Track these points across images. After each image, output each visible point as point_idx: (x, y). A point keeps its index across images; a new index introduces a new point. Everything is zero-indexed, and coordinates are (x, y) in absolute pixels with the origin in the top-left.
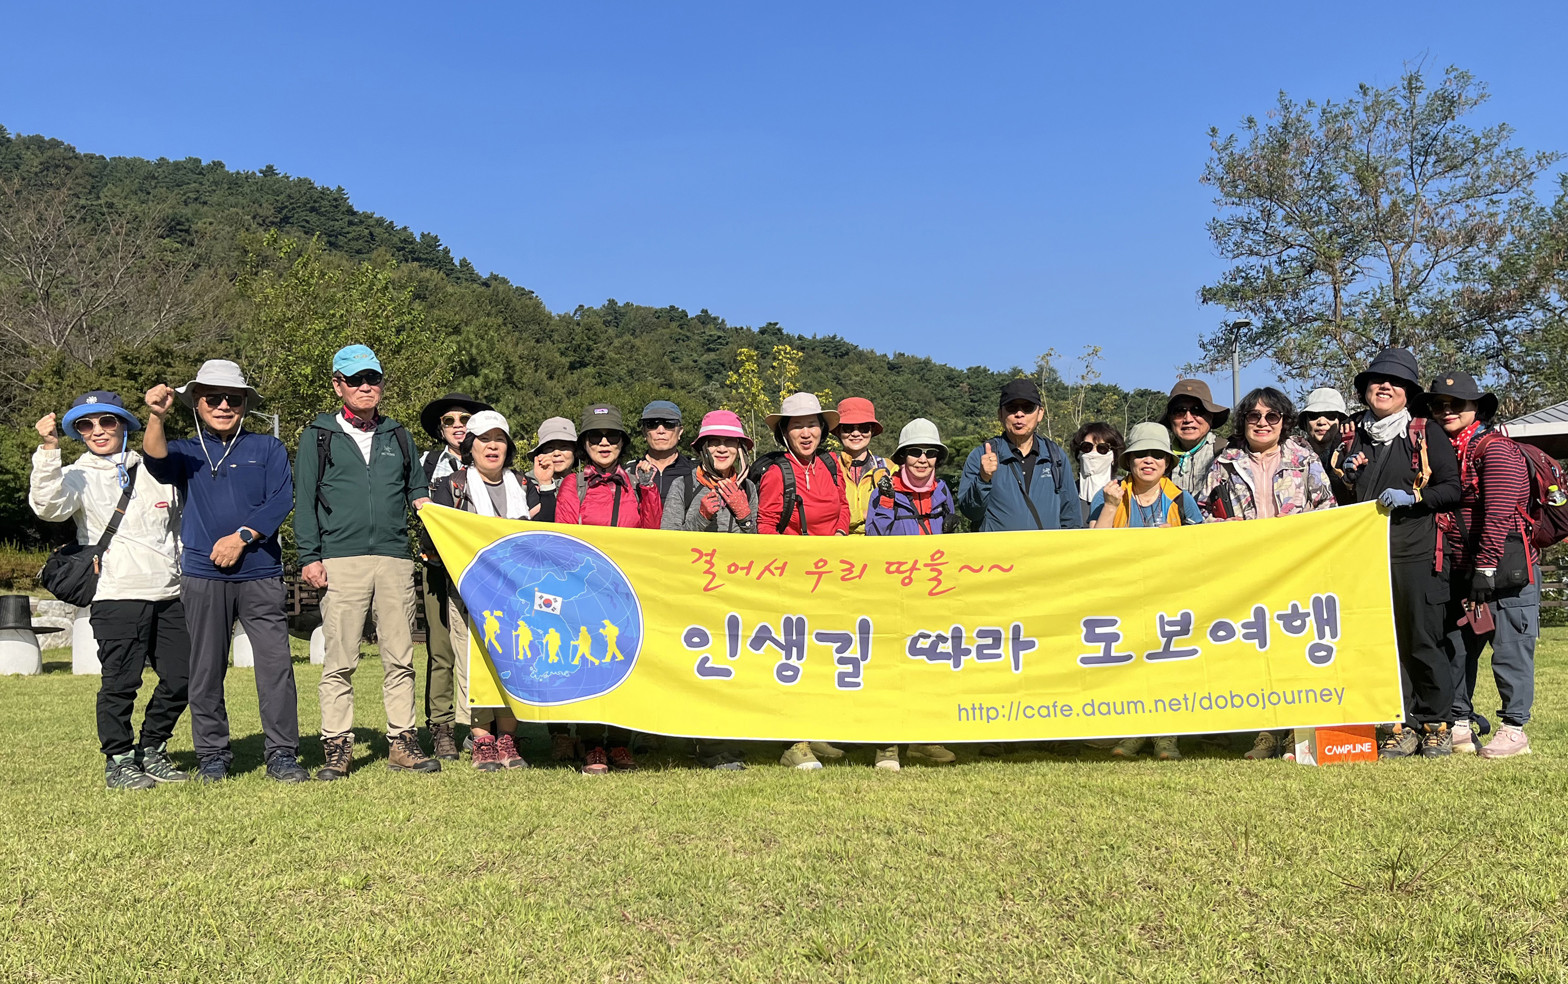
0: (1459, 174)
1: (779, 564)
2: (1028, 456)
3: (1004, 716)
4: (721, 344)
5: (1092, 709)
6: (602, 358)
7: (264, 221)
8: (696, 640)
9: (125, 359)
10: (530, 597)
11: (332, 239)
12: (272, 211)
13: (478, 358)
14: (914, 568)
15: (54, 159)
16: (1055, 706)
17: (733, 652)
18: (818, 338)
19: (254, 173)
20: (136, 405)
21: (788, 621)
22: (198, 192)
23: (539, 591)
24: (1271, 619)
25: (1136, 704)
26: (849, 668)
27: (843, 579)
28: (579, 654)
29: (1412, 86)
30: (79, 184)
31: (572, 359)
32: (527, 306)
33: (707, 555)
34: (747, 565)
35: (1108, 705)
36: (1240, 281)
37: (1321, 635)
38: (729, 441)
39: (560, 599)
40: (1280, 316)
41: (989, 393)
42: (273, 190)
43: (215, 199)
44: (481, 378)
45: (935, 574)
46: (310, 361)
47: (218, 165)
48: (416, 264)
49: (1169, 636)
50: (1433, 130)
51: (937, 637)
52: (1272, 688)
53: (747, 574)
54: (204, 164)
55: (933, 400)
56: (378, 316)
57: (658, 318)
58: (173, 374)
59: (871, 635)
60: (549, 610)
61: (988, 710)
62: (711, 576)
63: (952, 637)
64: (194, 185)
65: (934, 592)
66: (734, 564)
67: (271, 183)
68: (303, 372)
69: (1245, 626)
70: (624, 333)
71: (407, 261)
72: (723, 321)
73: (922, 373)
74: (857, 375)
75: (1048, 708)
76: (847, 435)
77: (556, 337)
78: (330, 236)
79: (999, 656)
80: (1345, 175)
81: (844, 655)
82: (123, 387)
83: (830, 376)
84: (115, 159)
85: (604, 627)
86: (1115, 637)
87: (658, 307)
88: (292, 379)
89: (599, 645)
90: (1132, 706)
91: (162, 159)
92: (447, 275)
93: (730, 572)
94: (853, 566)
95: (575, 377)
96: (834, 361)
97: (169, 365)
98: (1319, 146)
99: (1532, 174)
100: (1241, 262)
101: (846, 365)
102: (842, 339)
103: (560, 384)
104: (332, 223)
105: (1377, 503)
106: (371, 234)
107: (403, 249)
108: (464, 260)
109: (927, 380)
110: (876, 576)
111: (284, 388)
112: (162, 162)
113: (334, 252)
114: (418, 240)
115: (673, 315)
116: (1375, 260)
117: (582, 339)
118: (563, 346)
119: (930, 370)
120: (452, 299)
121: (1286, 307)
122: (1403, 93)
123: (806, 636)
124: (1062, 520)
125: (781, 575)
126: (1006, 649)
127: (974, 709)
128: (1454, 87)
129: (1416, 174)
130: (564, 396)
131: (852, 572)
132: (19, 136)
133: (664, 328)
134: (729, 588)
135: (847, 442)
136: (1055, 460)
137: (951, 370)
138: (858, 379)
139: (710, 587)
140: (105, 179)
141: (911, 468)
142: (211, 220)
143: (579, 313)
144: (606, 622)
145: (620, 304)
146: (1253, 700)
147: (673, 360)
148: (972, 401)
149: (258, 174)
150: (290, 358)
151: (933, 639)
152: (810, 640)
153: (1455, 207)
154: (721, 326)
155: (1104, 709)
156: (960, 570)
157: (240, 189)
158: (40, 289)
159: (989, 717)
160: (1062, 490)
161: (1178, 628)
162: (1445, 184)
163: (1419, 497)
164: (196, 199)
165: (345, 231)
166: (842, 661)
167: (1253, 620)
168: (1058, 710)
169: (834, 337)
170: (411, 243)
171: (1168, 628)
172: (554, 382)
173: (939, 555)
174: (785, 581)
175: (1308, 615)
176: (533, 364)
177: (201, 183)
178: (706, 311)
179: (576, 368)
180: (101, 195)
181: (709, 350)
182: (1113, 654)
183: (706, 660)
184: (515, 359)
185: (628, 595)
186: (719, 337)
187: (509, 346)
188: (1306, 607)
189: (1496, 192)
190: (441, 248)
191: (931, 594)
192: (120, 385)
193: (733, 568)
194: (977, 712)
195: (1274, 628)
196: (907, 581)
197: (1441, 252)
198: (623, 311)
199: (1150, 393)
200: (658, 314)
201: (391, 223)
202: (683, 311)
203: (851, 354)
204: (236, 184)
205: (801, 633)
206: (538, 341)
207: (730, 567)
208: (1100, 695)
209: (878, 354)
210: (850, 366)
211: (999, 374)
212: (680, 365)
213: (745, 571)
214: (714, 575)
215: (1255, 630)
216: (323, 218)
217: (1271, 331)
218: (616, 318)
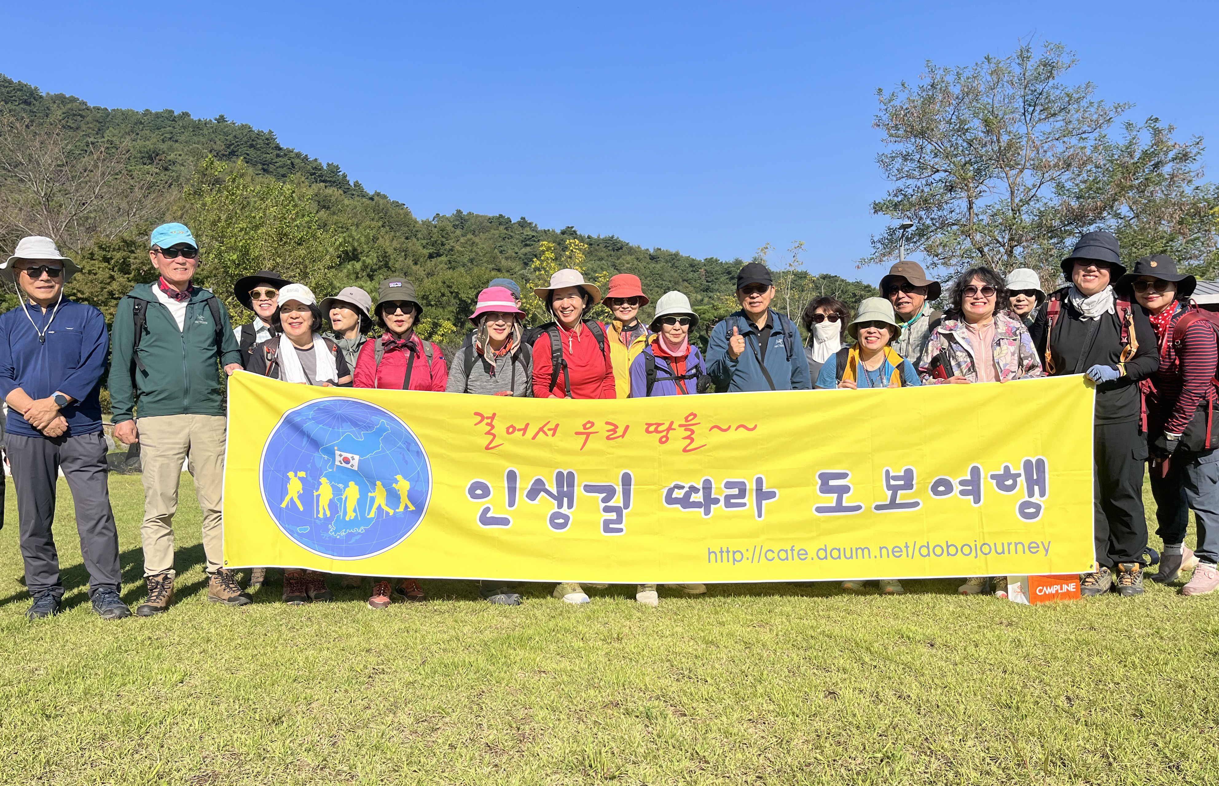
0: (1058, 119)
1: (552, 426)
2: (763, 329)
3: (748, 559)
4: (535, 241)
5: (825, 554)
6: (452, 250)
7: (217, 153)
8: (479, 492)
9: (100, 247)
10: (332, 454)
11: (266, 167)
12: (224, 147)
13: (358, 248)
14: (670, 428)
15: (72, 110)
16: (792, 550)
17: (512, 503)
18: (601, 237)
19: (211, 120)
20: (108, 281)
21: (560, 475)
22: (172, 133)
23: (338, 450)
24: (986, 478)
25: (863, 550)
26: (613, 516)
27: (608, 438)
28: (375, 506)
29: (1023, 57)
30: (89, 128)
31: (431, 251)
32: (399, 214)
33: (488, 418)
34: (523, 427)
35: (839, 550)
36: (900, 198)
37: (1031, 494)
38: (505, 315)
39: (357, 457)
40: (928, 222)
41: (719, 276)
42: (224, 132)
43: (183, 138)
44: (360, 264)
45: (689, 433)
46: (236, 250)
47: (185, 114)
48: (322, 184)
49: (895, 490)
50: (1039, 87)
51: (689, 488)
52: (984, 539)
53: (523, 435)
54: (176, 114)
55: (681, 280)
56: (285, 219)
57: (491, 223)
58: (135, 258)
59: (632, 487)
60: (348, 466)
61: (734, 553)
62: (492, 437)
63: (703, 488)
64: (169, 128)
65: (687, 449)
66: (512, 426)
67: (222, 127)
68: (231, 258)
69: (962, 483)
70: (467, 233)
71: (316, 182)
72: (536, 225)
73: (673, 262)
74: (628, 263)
75: (786, 551)
76: (618, 307)
77: (419, 236)
78: (264, 165)
79: (744, 505)
80: (975, 120)
81: (609, 504)
82: (99, 268)
83: (609, 264)
84: (114, 110)
85: (397, 482)
86: (846, 489)
87: (491, 215)
88: (223, 263)
89: (393, 497)
90: (860, 551)
91: (147, 110)
92: (345, 192)
93: (508, 433)
94: (616, 427)
95: (433, 263)
96: (612, 253)
97: (132, 252)
98: (957, 98)
99: (1110, 118)
100: (900, 184)
101: (621, 256)
102: (618, 238)
103: (422, 269)
104: (265, 156)
105: (1085, 377)
106: (292, 163)
107: (314, 174)
108: (357, 182)
109: (676, 267)
110: (637, 435)
111: (217, 269)
112: (147, 113)
113: (267, 175)
114: (325, 168)
115: (502, 221)
116: (998, 181)
117: (438, 237)
118: (424, 242)
119: (679, 260)
120: (348, 209)
121: (933, 216)
122: (1017, 61)
123: (575, 488)
124: (793, 383)
125: (553, 435)
126: (750, 499)
127: (721, 552)
128: (1053, 56)
129: (1028, 119)
130: (425, 276)
131: (616, 432)
132: (48, 94)
133: (495, 230)
134: (508, 447)
135: (618, 314)
136: (787, 332)
137: (693, 260)
138: (628, 266)
139: (490, 446)
140: (107, 125)
141: (667, 335)
142: (180, 153)
143: (436, 219)
144: (399, 477)
145: (465, 213)
146: (966, 550)
147: (501, 252)
148: (707, 282)
149: (214, 121)
150: (222, 248)
151: (686, 489)
152: (579, 491)
153: (1056, 143)
154: (535, 229)
155: (835, 554)
156: (710, 430)
157: (201, 132)
158: (43, 197)
159: (734, 560)
160: (793, 357)
161: (902, 483)
162: (1046, 127)
163: (1123, 372)
164: (170, 138)
165: (274, 161)
166: (607, 510)
167: (969, 478)
168: (795, 553)
169: (613, 237)
170: (320, 170)
171: (892, 482)
172: (418, 266)
173: (692, 417)
174: (557, 441)
175: (1019, 475)
176: (403, 254)
177: (174, 127)
178: (524, 218)
179: (433, 258)
180: (105, 135)
181: (526, 245)
182: (844, 504)
183: (487, 510)
184: (390, 251)
185: (419, 453)
186: (533, 236)
187: (387, 241)
188: (1017, 468)
189: (1084, 132)
190: (341, 173)
191: (685, 450)
192: (97, 266)
193: (511, 430)
194: (725, 555)
195: (988, 486)
196: (664, 439)
197: (1046, 175)
198: (467, 218)
199: (830, 277)
200: (490, 220)
201: (306, 156)
202: (508, 218)
203: (624, 249)
204: (198, 128)
205: (571, 485)
206: (407, 238)
207: (508, 429)
208: (831, 542)
209: (643, 249)
210: (623, 257)
211: (727, 263)
212: (506, 255)
213: (522, 432)
214: (494, 436)
215: (970, 488)
216: (259, 152)
217: (922, 233)
218: (462, 223)
